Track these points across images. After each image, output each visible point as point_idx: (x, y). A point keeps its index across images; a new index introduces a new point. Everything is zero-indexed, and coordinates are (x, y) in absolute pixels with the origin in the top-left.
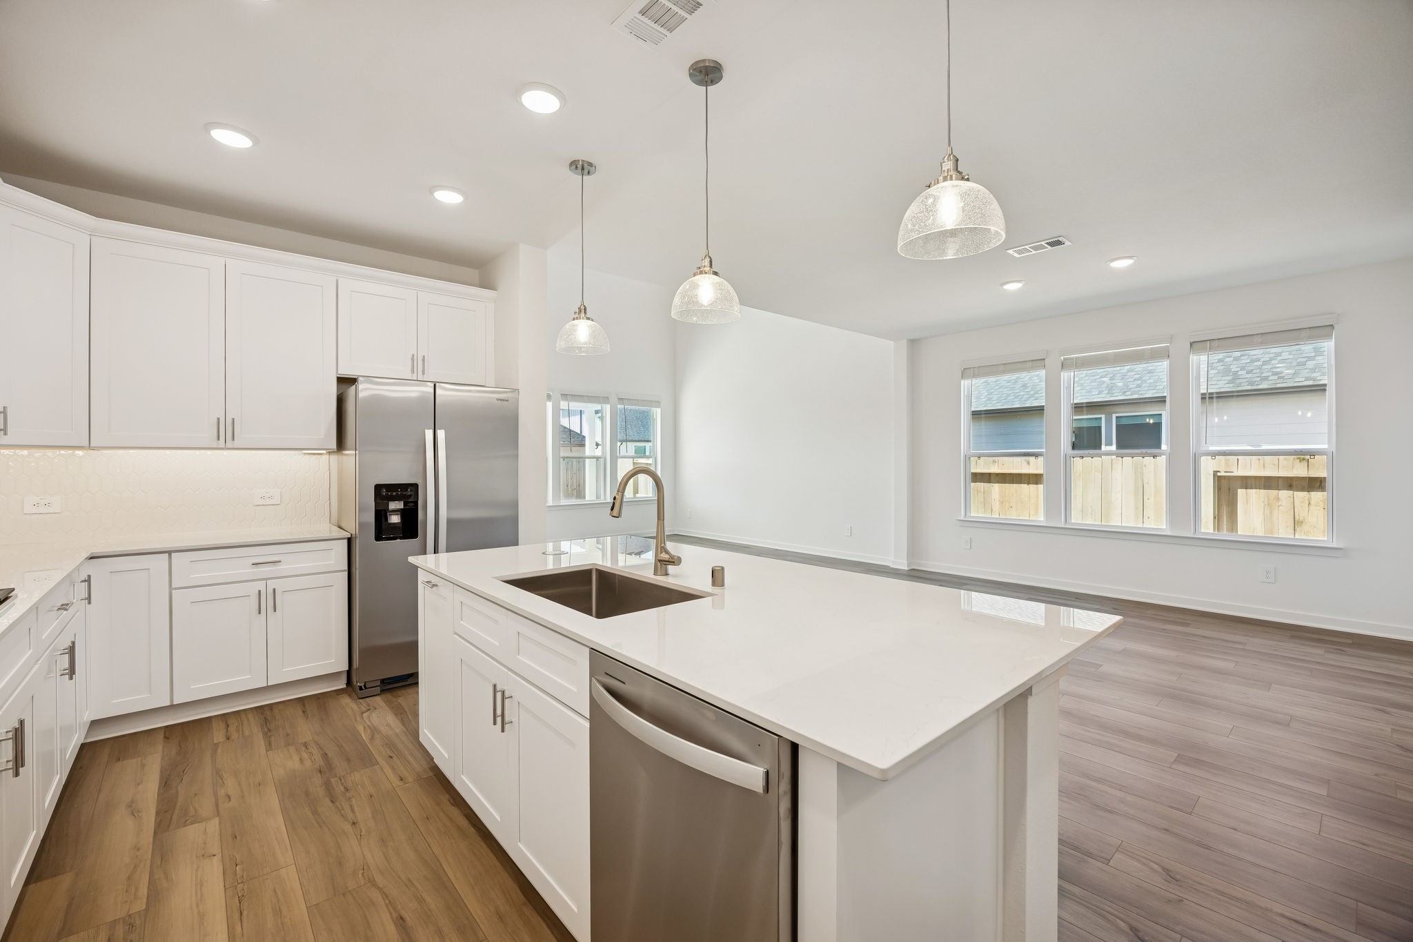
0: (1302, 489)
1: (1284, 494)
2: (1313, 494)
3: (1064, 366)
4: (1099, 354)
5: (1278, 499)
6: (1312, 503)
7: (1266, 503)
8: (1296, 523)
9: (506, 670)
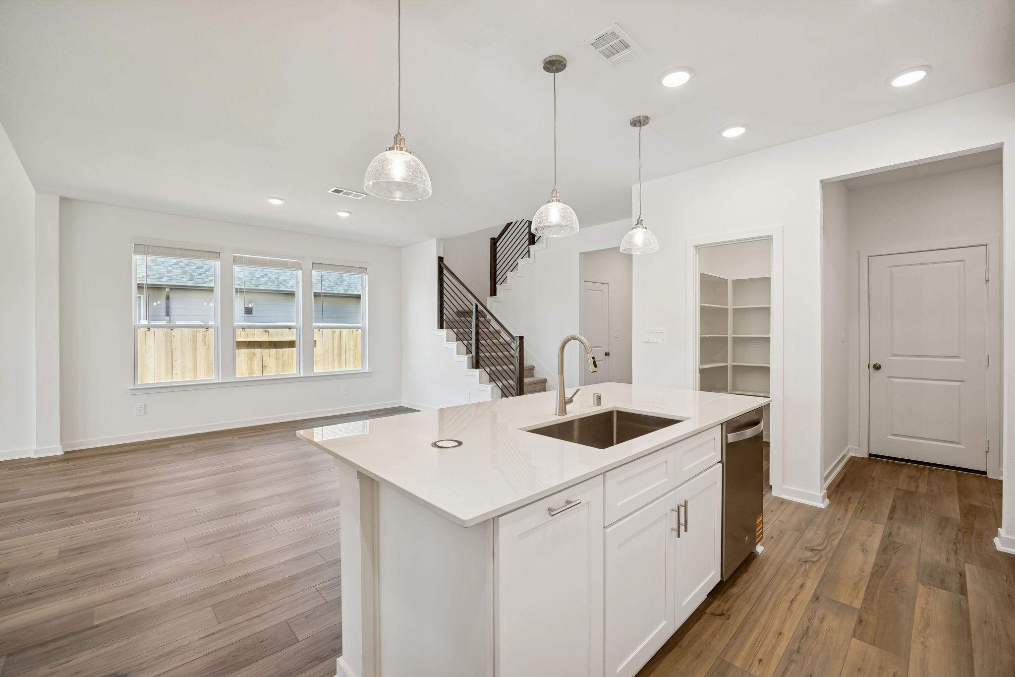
0: (266, 348)
1: (258, 351)
2: (271, 350)
3: (236, 261)
4: (261, 258)
5: (254, 354)
6: (271, 355)
7: (249, 357)
8: (263, 367)
9: (674, 491)
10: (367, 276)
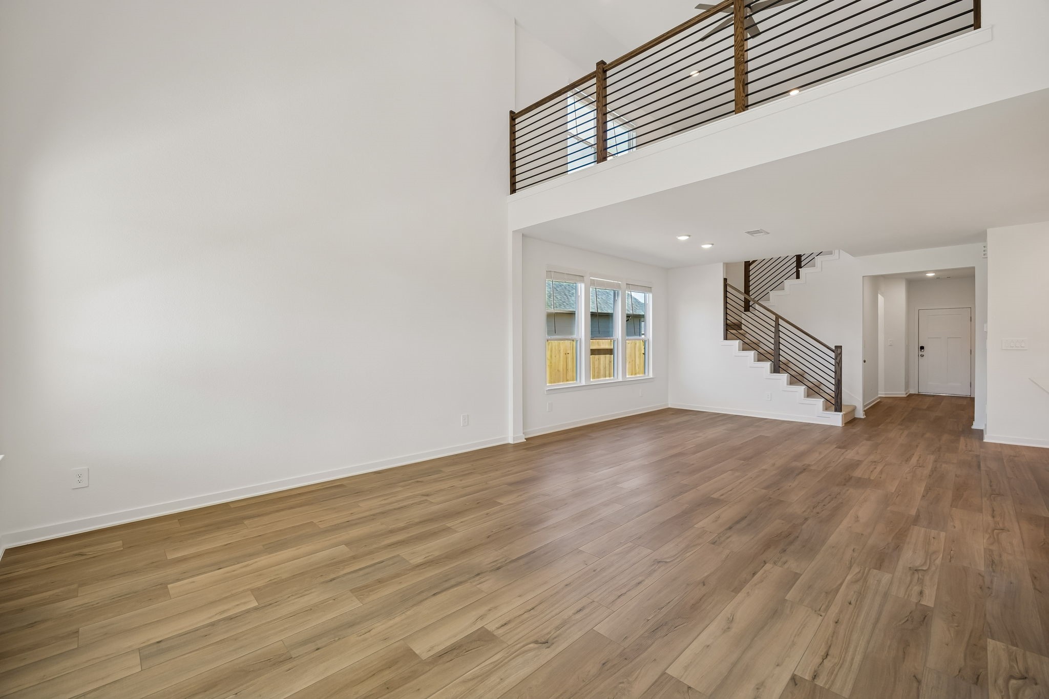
10: (651, 295)
